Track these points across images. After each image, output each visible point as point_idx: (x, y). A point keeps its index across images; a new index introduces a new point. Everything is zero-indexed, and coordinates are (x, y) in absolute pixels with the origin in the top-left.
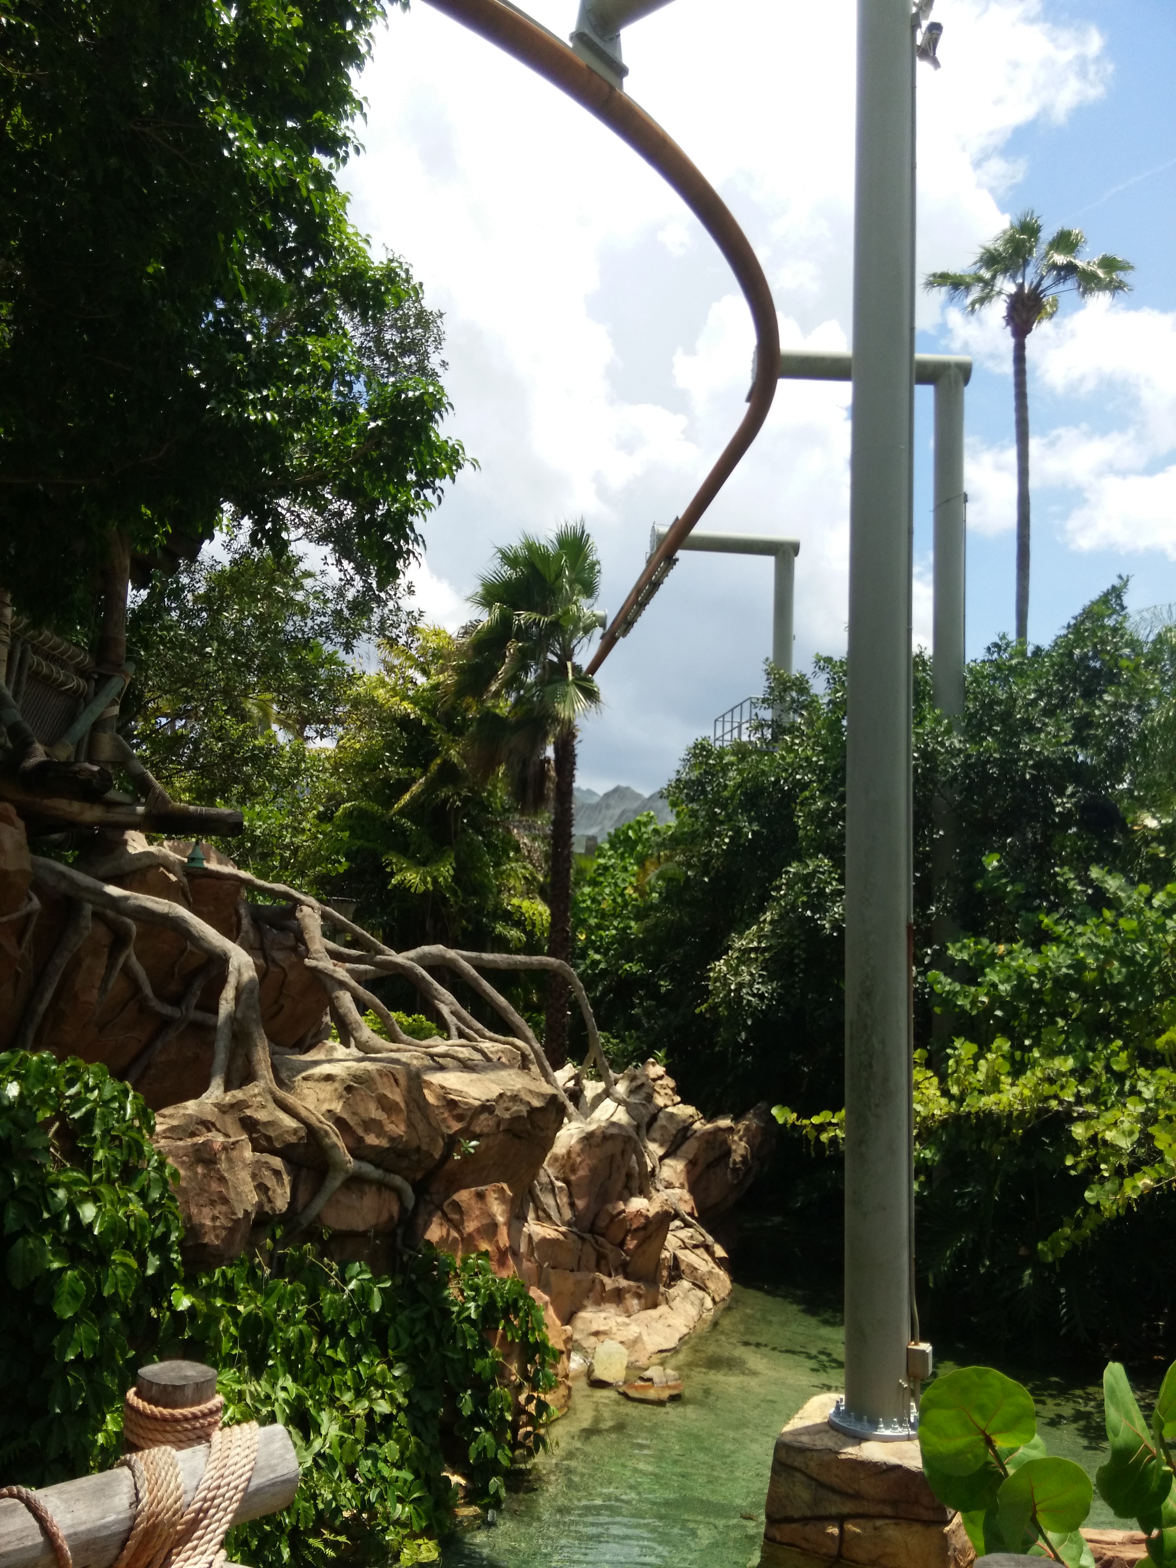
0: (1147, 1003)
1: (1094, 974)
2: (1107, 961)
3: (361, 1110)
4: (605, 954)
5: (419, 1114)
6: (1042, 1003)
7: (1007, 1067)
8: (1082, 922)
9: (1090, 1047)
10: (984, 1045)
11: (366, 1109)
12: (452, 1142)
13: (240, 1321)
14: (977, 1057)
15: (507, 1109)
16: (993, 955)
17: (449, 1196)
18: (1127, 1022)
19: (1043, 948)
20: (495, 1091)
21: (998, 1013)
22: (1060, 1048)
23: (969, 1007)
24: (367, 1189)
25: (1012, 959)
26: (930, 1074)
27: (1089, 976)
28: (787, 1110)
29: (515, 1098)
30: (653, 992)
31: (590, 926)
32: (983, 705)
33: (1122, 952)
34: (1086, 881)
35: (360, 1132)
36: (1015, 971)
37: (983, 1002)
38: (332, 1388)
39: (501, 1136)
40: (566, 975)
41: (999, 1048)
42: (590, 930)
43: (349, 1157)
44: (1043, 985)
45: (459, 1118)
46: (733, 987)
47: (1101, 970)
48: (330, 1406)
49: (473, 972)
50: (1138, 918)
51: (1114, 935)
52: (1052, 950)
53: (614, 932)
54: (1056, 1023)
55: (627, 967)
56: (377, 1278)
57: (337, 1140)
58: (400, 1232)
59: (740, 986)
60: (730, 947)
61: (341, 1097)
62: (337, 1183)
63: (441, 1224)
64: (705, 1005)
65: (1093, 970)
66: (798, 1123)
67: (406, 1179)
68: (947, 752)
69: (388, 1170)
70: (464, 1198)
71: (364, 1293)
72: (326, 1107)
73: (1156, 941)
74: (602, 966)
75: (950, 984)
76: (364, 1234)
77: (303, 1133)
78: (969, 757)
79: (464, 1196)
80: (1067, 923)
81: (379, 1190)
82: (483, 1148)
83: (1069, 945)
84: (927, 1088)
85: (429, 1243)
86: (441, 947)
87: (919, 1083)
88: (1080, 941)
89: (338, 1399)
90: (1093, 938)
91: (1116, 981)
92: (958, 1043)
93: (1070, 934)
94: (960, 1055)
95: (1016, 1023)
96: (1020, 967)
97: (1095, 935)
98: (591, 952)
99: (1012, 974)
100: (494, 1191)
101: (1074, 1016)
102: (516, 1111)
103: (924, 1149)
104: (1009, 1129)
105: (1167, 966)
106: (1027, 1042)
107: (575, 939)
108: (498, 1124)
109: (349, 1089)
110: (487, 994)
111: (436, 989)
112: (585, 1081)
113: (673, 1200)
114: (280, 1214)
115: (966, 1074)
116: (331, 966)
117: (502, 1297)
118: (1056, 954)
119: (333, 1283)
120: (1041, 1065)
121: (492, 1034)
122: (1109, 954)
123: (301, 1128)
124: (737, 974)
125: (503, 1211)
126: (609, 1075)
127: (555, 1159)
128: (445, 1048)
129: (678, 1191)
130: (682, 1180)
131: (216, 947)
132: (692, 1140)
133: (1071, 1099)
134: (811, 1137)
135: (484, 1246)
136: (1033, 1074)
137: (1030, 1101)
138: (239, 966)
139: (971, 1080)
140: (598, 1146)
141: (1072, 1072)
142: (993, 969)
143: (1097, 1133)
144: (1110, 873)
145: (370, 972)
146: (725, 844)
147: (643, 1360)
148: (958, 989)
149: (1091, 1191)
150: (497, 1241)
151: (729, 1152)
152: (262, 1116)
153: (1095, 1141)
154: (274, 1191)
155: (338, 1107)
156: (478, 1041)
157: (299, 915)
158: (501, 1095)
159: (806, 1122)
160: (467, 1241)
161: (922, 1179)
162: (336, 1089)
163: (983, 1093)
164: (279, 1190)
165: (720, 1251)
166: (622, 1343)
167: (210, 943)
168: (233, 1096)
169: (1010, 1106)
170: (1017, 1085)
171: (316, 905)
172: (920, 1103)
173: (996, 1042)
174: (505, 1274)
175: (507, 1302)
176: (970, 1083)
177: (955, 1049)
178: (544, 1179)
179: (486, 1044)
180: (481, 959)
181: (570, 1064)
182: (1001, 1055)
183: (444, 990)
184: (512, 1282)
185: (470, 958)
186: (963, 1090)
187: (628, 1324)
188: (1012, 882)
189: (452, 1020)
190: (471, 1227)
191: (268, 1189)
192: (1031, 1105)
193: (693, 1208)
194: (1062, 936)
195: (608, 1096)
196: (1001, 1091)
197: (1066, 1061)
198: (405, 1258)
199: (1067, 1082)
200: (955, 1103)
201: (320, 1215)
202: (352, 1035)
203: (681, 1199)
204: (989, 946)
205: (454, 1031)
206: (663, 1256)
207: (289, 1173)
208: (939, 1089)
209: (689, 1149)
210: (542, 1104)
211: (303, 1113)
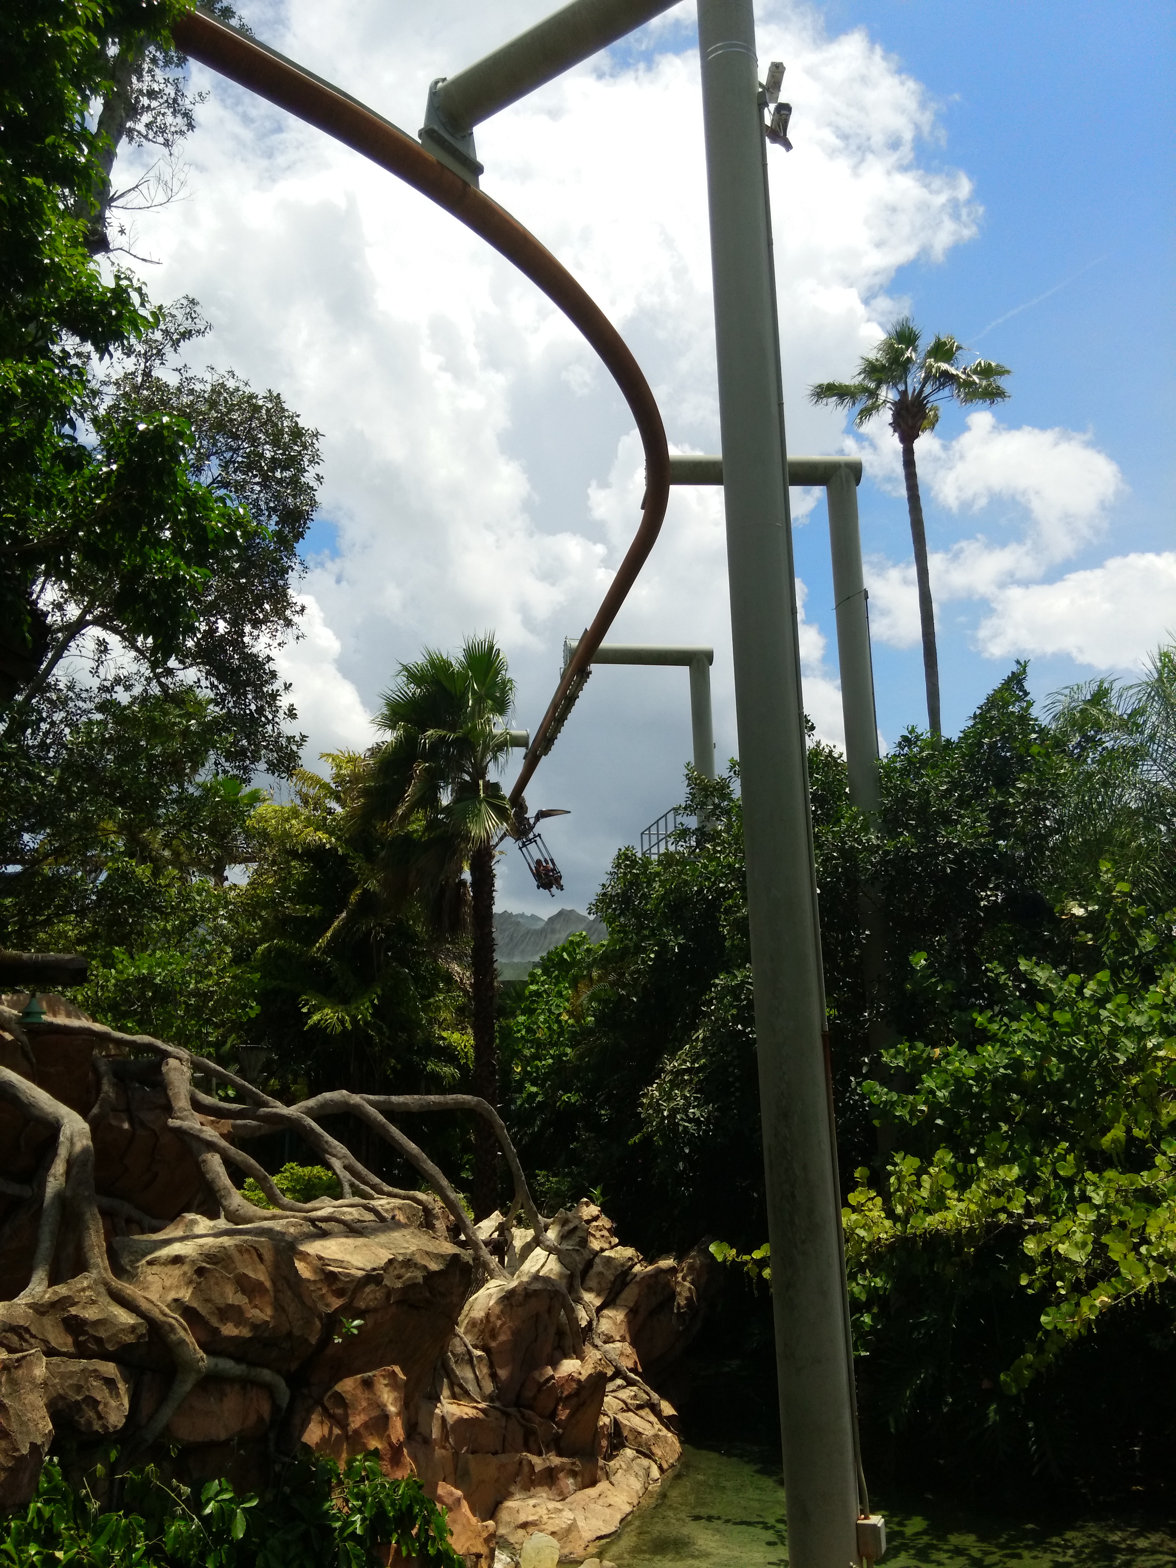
0: (1089, 1099)
1: (1034, 1072)
2: (1045, 1058)
3: (215, 1296)
4: (542, 1086)
5: (289, 1293)
6: (984, 1108)
7: (951, 1181)
8: (1018, 1019)
9: (1037, 1152)
10: (927, 1159)
11: (223, 1294)
12: (332, 1323)
14: (920, 1172)
15: (399, 1277)
16: (930, 1060)
17: (331, 1388)
18: (1071, 1122)
19: (979, 1048)
20: (385, 1256)
21: (939, 1122)
22: (1005, 1155)
23: (908, 1117)
24: (228, 1390)
25: (948, 1063)
26: (873, 1193)
27: (1028, 1075)
28: (725, 1245)
29: (408, 1263)
30: (592, 1122)
31: (525, 1056)
32: (897, 800)
33: (1059, 1047)
34: (1020, 977)
35: (214, 1322)
36: (952, 1075)
37: (922, 1111)
39: (393, 1310)
40: (485, 1114)
41: (941, 1160)
42: (527, 1061)
43: (201, 1354)
45: (340, 1293)
46: (665, 1113)
47: (1039, 1067)
49: (381, 1118)
50: (1071, 1009)
51: (1050, 1029)
52: (988, 1050)
53: (550, 1061)
54: (1000, 1128)
55: (565, 1098)
56: (241, 1496)
57: (185, 1335)
58: (272, 1436)
59: (673, 1112)
60: (662, 1070)
61: (190, 1282)
62: (188, 1387)
63: (322, 1422)
64: (639, 1136)
65: (1031, 1068)
66: (739, 1260)
67: (278, 1372)
68: (865, 849)
69: (252, 1364)
70: (348, 1388)
71: (225, 1516)
72: (173, 1295)
73: (1092, 1033)
74: (539, 1098)
75: (887, 1094)
76: (226, 1443)
77: (143, 1330)
78: (886, 853)
79: (348, 1386)
80: (1001, 1020)
81: (244, 1389)
82: (369, 1326)
83: (1005, 1044)
84: (870, 1210)
85: (306, 1446)
86: (344, 1092)
87: (863, 1205)
88: (1015, 1039)
90: (1029, 1034)
91: (1055, 1079)
92: (898, 1158)
93: (1005, 1032)
94: (901, 1171)
95: (959, 1132)
96: (957, 1070)
97: (1032, 1032)
98: (527, 1085)
99: (949, 1078)
100: (384, 1377)
101: (1017, 1119)
102: (410, 1278)
103: (875, 1277)
104: (959, 1249)
105: (1105, 1059)
106: (972, 1151)
107: (508, 1071)
108: (388, 1296)
109: (200, 1271)
110: (397, 1142)
111: (327, 1142)
112: (513, 1230)
113: (613, 1356)
114: (115, 1432)
115: (910, 1191)
116: (198, 1126)
117: (393, 1504)
118: (992, 1054)
119: (179, 1512)
120: (985, 1176)
121: (391, 1189)
122: (1045, 1049)
123: (141, 1324)
124: (670, 1098)
125: (395, 1399)
126: (538, 1221)
127: (473, 1324)
128: (332, 1210)
129: (618, 1345)
130: (622, 1332)
131: (49, 1114)
132: (632, 1285)
133: (1020, 1211)
134: (753, 1274)
135: (374, 1443)
136: (978, 1187)
137: (978, 1217)
138: (72, 1135)
139: (916, 1198)
140: (520, 1305)
141: (1019, 1181)
142: (930, 1075)
143: (1049, 1247)
144: (1037, 964)
145: (259, 1127)
146: (651, 959)
147: (579, 1552)
148: (895, 1098)
149: (1047, 1315)
150: (389, 1436)
151: (673, 1295)
152: (90, 1314)
153: (1049, 1255)
154: (106, 1405)
155: (186, 1294)
156: (372, 1198)
157: (164, 1069)
158: (391, 1261)
159: (746, 1258)
160: (354, 1441)
161: (875, 1310)
162: (185, 1274)
163: (929, 1211)
164: (113, 1403)
165: (667, 1409)
166: (553, 1534)
167: (41, 1109)
168: (55, 1293)
169: (958, 1223)
170: (963, 1201)
171: (186, 1056)
172: (863, 1227)
173: (939, 1154)
174: (400, 1474)
175: (400, 1509)
176: (915, 1201)
177: (895, 1165)
178: (460, 1349)
179: (382, 1202)
180: (390, 1103)
181: (497, 1212)
182: (944, 1168)
183: (337, 1143)
184: (407, 1485)
185: (378, 1102)
186: (908, 1209)
187: (561, 1511)
188: (942, 980)
189: (345, 1176)
190: (356, 1421)
191: (97, 1403)
192: (979, 1221)
193: (635, 1363)
194: (995, 1034)
195: (538, 1245)
196: (947, 1208)
197: (1010, 1170)
198: (277, 1468)
199: (1014, 1193)
200: (898, 1225)
201: (167, 1428)
202: (221, 1204)
203: (622, 1354)
204: (924, 1051)
205: (347, 1188)
206: (601, 1423)
207: (126, 1381)
208: (883, 1210)
209: (630, 1294)
210: (442, 1267)
211: (144, 1305)
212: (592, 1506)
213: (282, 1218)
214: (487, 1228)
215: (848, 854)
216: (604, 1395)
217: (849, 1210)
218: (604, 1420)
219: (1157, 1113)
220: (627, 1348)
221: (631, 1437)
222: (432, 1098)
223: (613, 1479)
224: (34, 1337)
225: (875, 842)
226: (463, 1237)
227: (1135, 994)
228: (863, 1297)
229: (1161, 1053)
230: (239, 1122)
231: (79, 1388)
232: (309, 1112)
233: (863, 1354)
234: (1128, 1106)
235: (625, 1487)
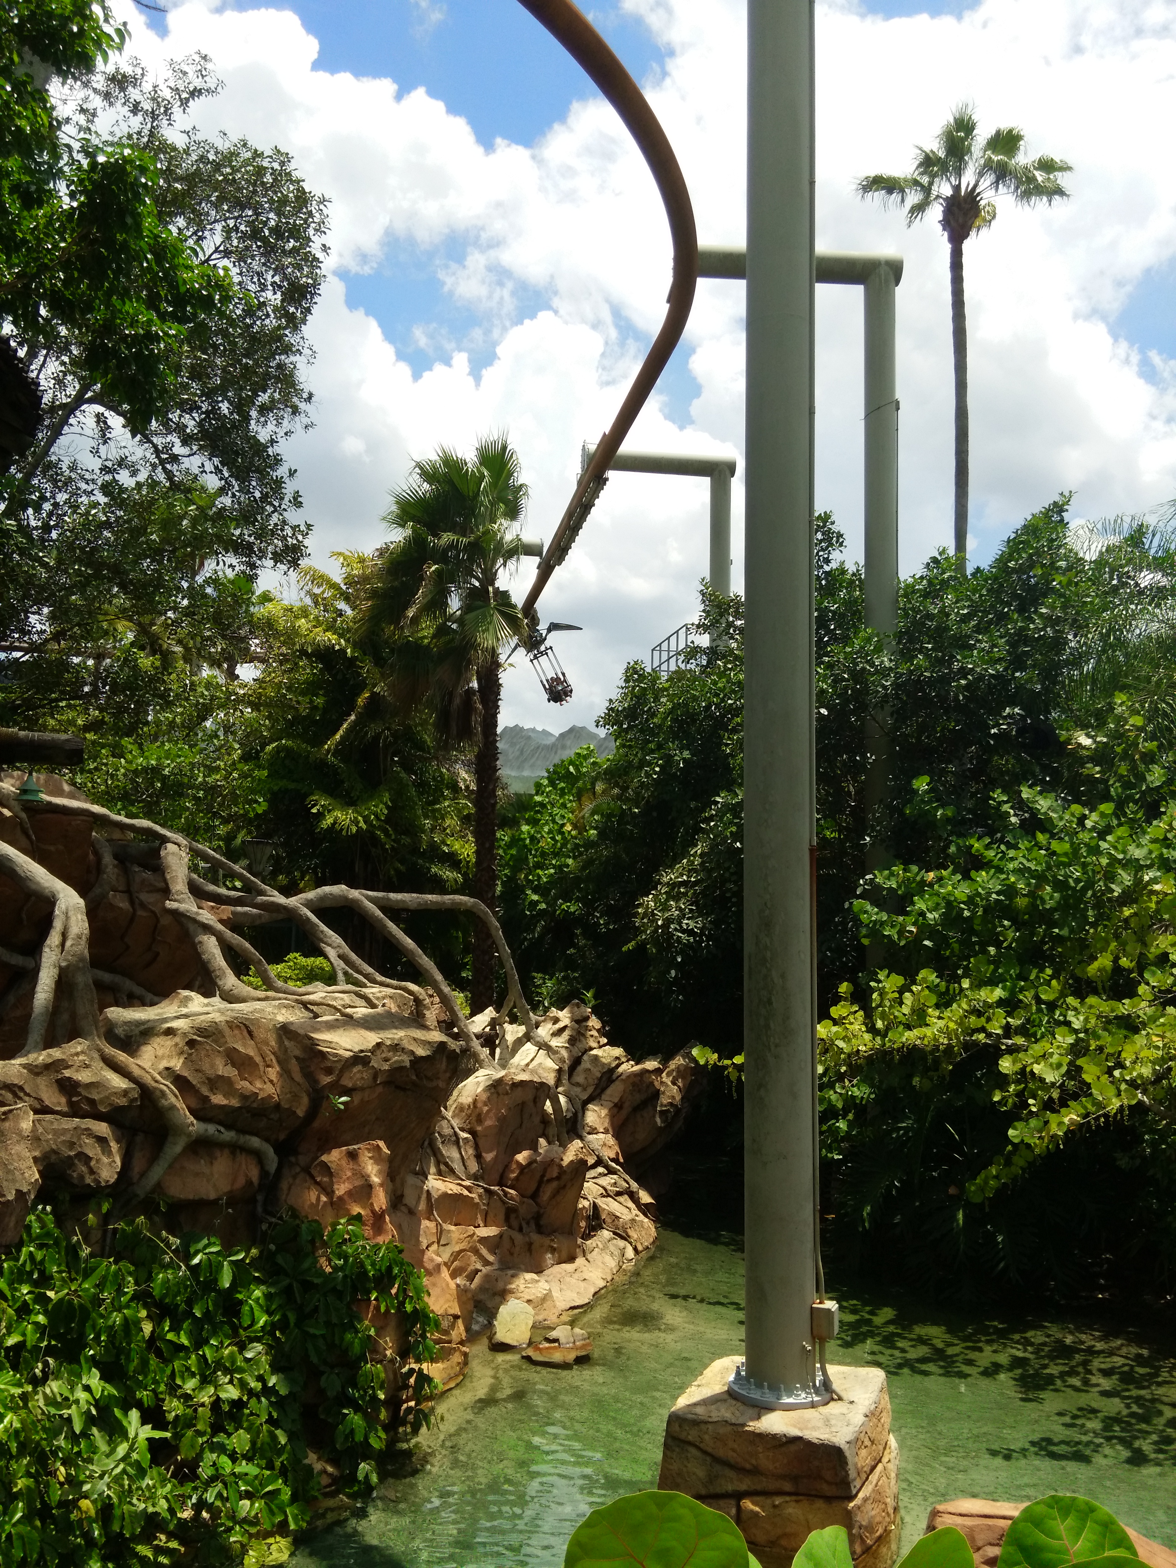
0: (1080, 929)
1: (1025, 900)
2: (1039, 886)
3: (206, 1067)
4: (543, 895)
6: (974, 932)
7: (933, 999)
8: (1015, 847)
9: (1021, 976)
10: (911, 978)
11: (213, 1066)
12: (319, 1098)
13: (50, 1307)
14: (903, 990)
15: (386, 1060)
16: (923, 883)
17: (318, 1158)
18: (1058, 949)
19: (973, 874)
20: (372, 1041)
21: (927, 943)
22: (989, 979)
23: (896, 937)
24: (218, 1153)
25: (941, 886)
26: (855, 1008)
27: (1021, 902)
28: (708, 1050)
29: (396, 1047)
30: (591, 931)
32: (914, 622)
33: (1054, 877)
34: (1023, 806)
35: (205, 1091)
36: (944, 898)
37: (911, 932)
38: (173, 1376)
39: (380, 1089)
40: (482, 915)
41: (924, 979)
42: (529, 870)
43: (192, 1119)
44: (974, 913)
45: (328, 1072)
46: (660, 923)
47: (1032, 895)
48: (170, 1394)
49: (378, 913)
50: (1071, 839)
51: (1047, 858)
52: (982, 876)
53: (552, 871)
54: (987, 952)
55: (565, 906)
56: (228, 1249)
57: (176, 1101)
58: (260, 1198)
59: (668, 922)
60: (659, 882)
61: (182, 1053)
62: (178, 1149)
63: (309, 1189)
64: (633, 943)
65: (1024, 895)
66: (720, 1064)
67: (267, 1140)
68: (877, 670)
69: (242, 1131)
70: (334, 1159)
71: (213, 1267)
72: (164, 1064)
73: (1090, 864)
74: (541, 907)
75: (877, 914)
76: (215, 1202)
77: (135, 1095)
78: (898, 676)
79: (334, 1157)
80: (999, 847)
81: (233, 1153)
82: (356, 1102)
83: (999, 870)
84: (851, 1023)
85: (292, 1209)
86: (344, 887)
87: (844, 1018)
88: (1011, 866)
89: (180, 1387)
90: (1025, 862)
91: (1048, 907)
92: (882, 976)
93: (1001, 859)
94: (884, 987)
95: (947, 954)
96: (950, 894)
97: (1028, 860)
98: (529, 893)
99: (940, 901)
100: (369, 1150)
101: (1005, 945)
102: (397, 1062)
103: (853, 1086)
104: (937, 1062)
105: (1101, 889)
106: (958, 972)
108: (375, 1077)
109: (191, 1043)
110: (394, 936)
111: (322, 932)
112: (506, 1025)
113: (596, 1146)
114: (107, 1187)
115: (891, 1007)
116: (195, 909)
117: (373, 1264)
118: (986, 879)
119: (167, 1259)
120: (966, 996)
121: (383, 979)
122: (1041, 878)
123: (133, 1089)
124: (665, 908)
125: (380, 1172)
126: (530, 1019)
127: (461, 1108)
128: (325, 994)
129: (601, 1136)
130: (606, 1125)
131: (44, 888)
132: (617, 1083)
133: (999, 1031)
134: (733, 1078)
135: (356, 1209)
136: (959, 1006)
137: (956, 1035)
138: (67, 909)
139: (896, 1013)
140: (507, 1094)
141: (1000, 1003)
142: (922, 897)
143: (1025, 1067)
144: (1040, 793)
145: (260, 916)
146: (656, 773)
147: (552, 1319)
148: (885, 918)
149: (1015, 1129)
150: (372, 1204)
151: (657, 1094)
152: (84, 1077)
153: (1024, 1075)
154: (98, 1161)
155: (177, 1064)
156: (365, 986)
157: (163, 853)
158: (378, 1045)
159: (727, 1062)
160: (338, 1205)
161: (850, 1116)
162: (176, 1045)
163: (909, 1027)
164: (105, 1160)
165: (646, 1198)
166: (529, 1301)
167: (38, 883)
168: (49, 1055)
169: (935, 1039)
170: (942, 1018)
171: (185, 842)
172: (843, 1039)
173: (923, 974)
174: (380, 1240)
175: (380, 1270)
176: (895, 1017)
177: (879, 981)
178: (447, 1131)
179: (374, 990)
180: (389, 899)
181: (491, 1008)
182: (927, 987)
183: (332, 933)
184: (387, 1249)
185: (377, 897)
186: (889, 1024)
187: (537, 1281)
188: (943, 806)
189: (340, 964)
190: (341, 1189)
191: (90, 1159)
192: (958, 1038)
193: (617, 1154)
194: (992, 861)
195: (529, 1040)
196: (928, 1025)
197: (992, 992)
198: (264, 1227)
199: (994, 1014)
200: (878, 1039)
201: (159, 1185)
202: (215, 984)
203: (604, 1145)
204: (918, 873)
205: (340, 976)
206: (580, 1206)
207: (118, 1142)
208: (864, 1023)
209: (614, 1092)
210: (428, 1053)
211: (137, 1072)
212: (568, 1279)
213: (274, 999)
214: (480, 1022)
215: (858, 676)
216: (584, 1180)
217: (831, 1022)
218: (583, 1204)
219: (1145, 944)
220: (610, 1139)
221: (608, 1220)
222: (430, 897)
223: (589, 1256)
224: (28, 1095)
225: (887, 664)
226: (456, 1030)
227: (1136, 829)
228: (840, 1105)
229: (1157, 887)
230: (239, 909)
231: (72, 1145)
232: (308, 904)
233: (836, 1157)
234: (1117, 937)
235: (600, 1264)
